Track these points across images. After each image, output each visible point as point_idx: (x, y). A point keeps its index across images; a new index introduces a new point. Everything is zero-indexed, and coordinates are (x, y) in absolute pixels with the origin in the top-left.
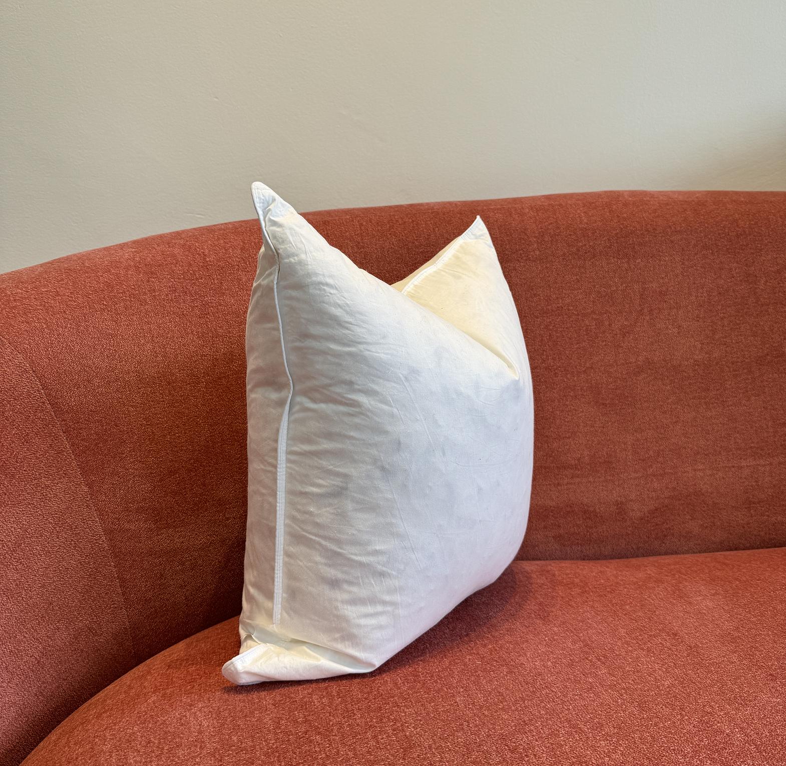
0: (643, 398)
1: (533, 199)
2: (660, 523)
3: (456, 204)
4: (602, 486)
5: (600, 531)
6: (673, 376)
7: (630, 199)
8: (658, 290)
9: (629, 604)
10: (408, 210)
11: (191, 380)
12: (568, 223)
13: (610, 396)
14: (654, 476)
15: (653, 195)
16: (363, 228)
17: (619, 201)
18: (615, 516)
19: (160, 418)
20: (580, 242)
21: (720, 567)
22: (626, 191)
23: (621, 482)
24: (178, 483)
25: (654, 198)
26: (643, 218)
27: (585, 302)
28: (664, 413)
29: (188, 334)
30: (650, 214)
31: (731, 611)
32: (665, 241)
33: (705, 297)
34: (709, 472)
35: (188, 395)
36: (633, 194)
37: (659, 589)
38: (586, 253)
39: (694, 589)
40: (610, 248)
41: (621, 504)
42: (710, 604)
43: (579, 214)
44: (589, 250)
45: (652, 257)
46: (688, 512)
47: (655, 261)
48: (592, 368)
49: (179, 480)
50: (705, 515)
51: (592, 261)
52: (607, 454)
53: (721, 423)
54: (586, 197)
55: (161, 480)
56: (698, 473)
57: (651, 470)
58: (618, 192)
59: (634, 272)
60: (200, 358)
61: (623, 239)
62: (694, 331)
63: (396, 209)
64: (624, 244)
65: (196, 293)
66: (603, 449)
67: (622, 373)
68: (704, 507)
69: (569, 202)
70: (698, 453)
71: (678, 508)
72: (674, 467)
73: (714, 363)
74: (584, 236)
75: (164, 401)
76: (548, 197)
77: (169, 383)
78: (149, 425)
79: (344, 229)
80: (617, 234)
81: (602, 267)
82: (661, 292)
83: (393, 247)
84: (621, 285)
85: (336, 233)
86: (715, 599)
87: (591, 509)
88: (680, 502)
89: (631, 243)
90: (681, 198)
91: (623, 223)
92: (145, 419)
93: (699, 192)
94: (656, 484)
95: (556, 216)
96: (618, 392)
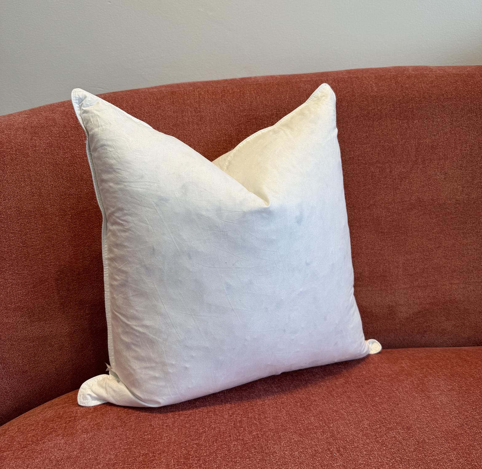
0: (414, 228)
1: (337, 73)
2: (422, 322)
3: (276, 78)
4: (378, 293)
5: (375, 326)
6: (438, 211)
7: (413, 73)
8: (430, 144)
9: (379, 396)
10: (238, 82)
11: (60, 213)
12: (362, 92)
13: (388, 226)
14: (419, 287)
15: (432, 69)
16: (201, 97)
17: (404, 74)
18: (387, 316)
19: (34, 242)
20: (370, 107)
21: (461, 364)
22: (411, 66)
23: (393, 291)
24: (48, 289)
25: (433, 72)
26: (422, 87)
27: (372, 154)
28: (430, 240)
29: (59, 178)
30: (427, 84)
31: (460, 407)
32: (439, 106)
33: (468, 150)
34: (462, 286)
35: (57, 224)
36: (416, 69)
37: (407, 382)
38: (374, 115)
39: (435, 384)
40: (394, 111)
41: (392, 307)
42: (444, 399)
43: (371, 84)
44: (377, 113)
45: (427, 119)
46: (444, 315)
47: (429, 122)
48: (374, 205)
49: (48, 287)
50: (457, 317)
51: (379, 121)
52: (383, 270)
53: (474, 249)
54: (378, 71)
55: (34, 287)
56: (454, 286)
57: (417, 283)
58: (405, 67)
59: (412, 130)
60: (67, 196)
61: (404, 105)
62: (457, 177)
63: (230, 82)
64: (405, 108)
65: (68, 148)
66: (380, 266)
67: (398, 209)
68: (457, 312)
69: (364, 75)
70: (455, 271)
71: (436, 311)
72: (435, 281)
73: (472, 202)
74: (374, 102)
75: (37, 229)
76: (349, 72)
77: (42, 216)
78: (25, 247)
79: (186, 98)
80: (400, 100)
81: (387, 126)
82: (432, 146)
83: (223, 111)
84: (401, 141)
85: (180, 100)
86: (450, 395)
87: (369, 310)
88: (438, 307)
89: (411, 107)
90: (454, 71)
91: (405, 92)
92: (21, 242)
93: (470, 67)
94: (420, 294)
95: (353, 86)
96: (394, 223)
